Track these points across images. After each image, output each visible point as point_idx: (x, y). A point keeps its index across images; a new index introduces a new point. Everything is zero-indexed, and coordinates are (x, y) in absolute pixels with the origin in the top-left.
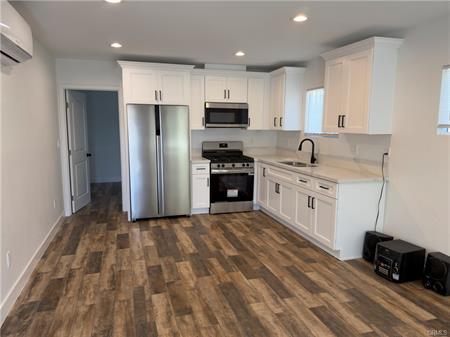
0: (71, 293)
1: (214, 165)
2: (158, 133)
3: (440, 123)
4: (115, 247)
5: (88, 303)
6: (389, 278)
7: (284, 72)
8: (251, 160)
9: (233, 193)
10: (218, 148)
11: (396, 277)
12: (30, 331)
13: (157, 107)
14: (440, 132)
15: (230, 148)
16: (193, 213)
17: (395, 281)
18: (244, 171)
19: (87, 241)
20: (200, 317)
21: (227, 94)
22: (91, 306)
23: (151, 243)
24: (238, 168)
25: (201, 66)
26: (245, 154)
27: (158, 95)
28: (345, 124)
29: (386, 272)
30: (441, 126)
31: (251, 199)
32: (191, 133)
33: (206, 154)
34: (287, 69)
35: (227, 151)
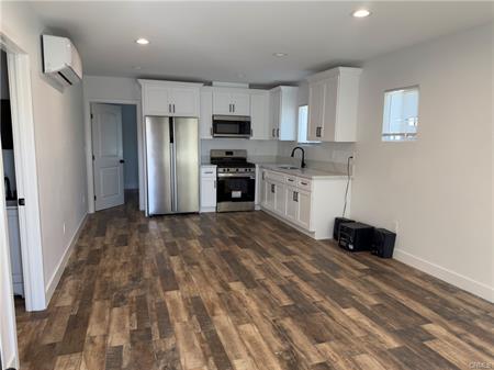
0: (108, 257)
1: (221, 170)
2: (172, 141)
3: (384, 132)
4: (137, 232)
5: (122, 261)
6: (346, 249)
7: (280, 90)
8: (253, 166)
9: (237, 194)
10: (224, 155)
11: (351, 247)
12: (84, 274)
13: (171, 119)
14: (384, 139)
15: (235, 155)
16: (202, 211)
17: (350, 250)
18: (246, 175)
19: (113, 229)
20: (205, 267)
21: (232, 108)
22: (125, 263)
23: (167, 230)
24: (242, 172)
25: (210, 84)
26: (248, 161)
27: (172, 108)
28: (322, 134)
29: (344, 244)
30: (385, 135)
31: (253, 199)
32: (201, 142)
33: (214, 161)
34: (283, 88)
35: (233, 159)
